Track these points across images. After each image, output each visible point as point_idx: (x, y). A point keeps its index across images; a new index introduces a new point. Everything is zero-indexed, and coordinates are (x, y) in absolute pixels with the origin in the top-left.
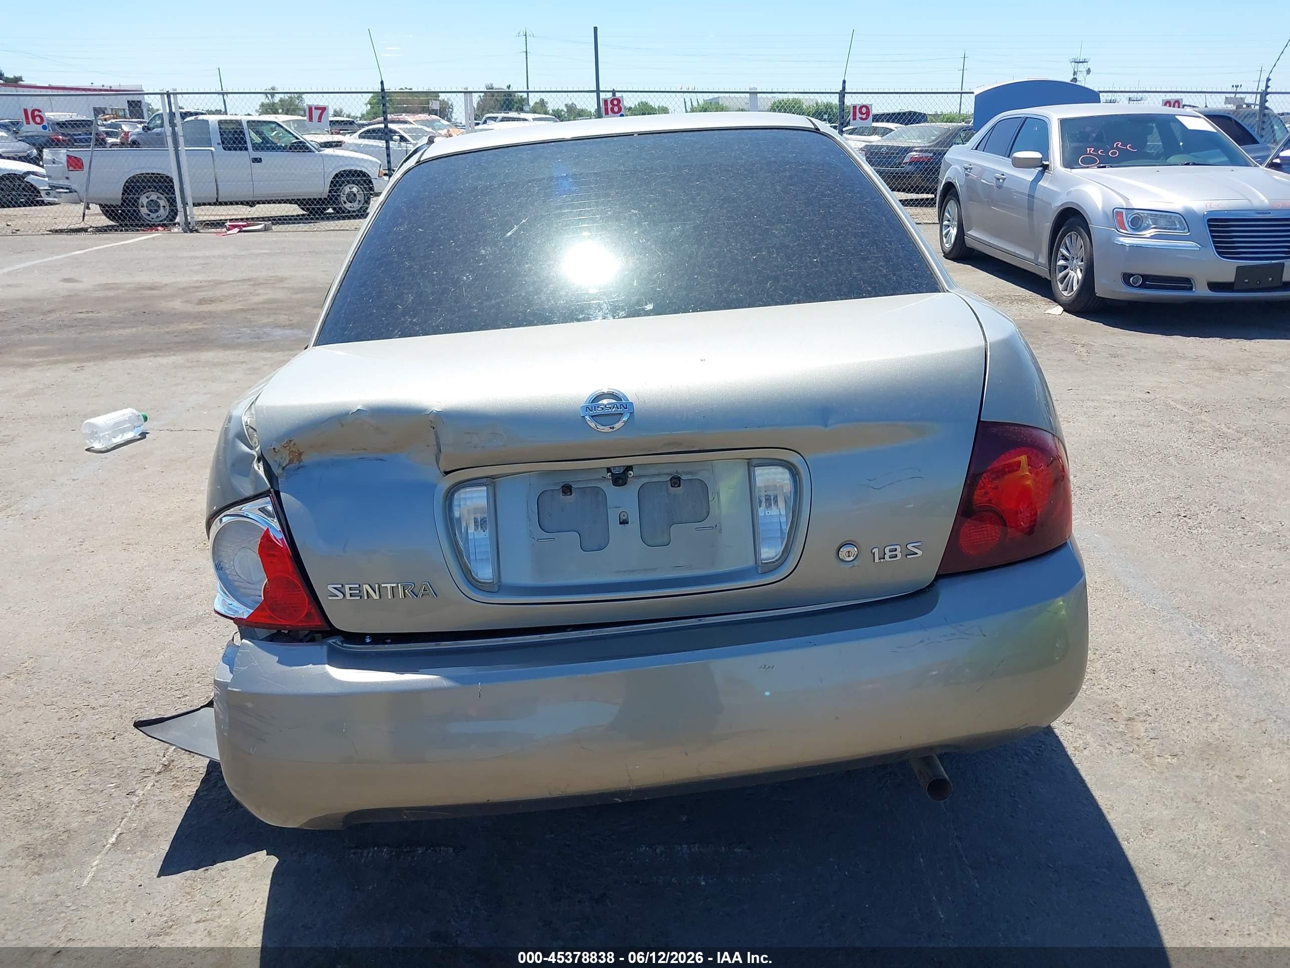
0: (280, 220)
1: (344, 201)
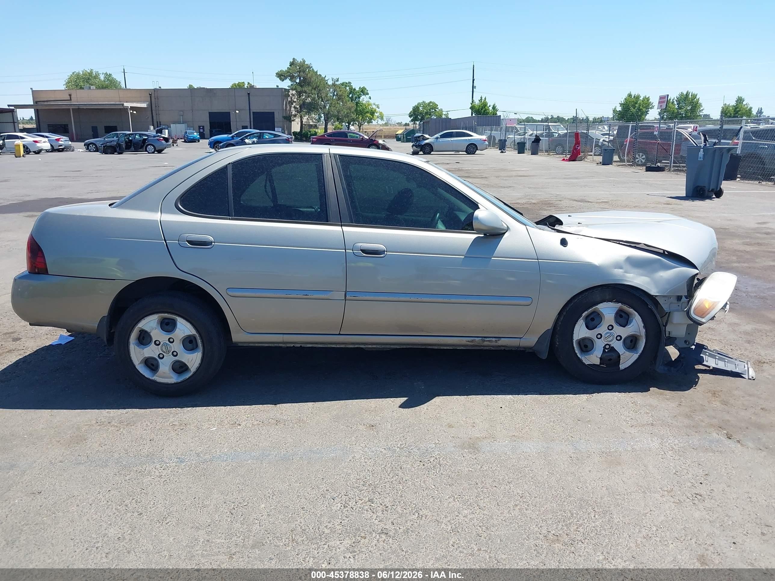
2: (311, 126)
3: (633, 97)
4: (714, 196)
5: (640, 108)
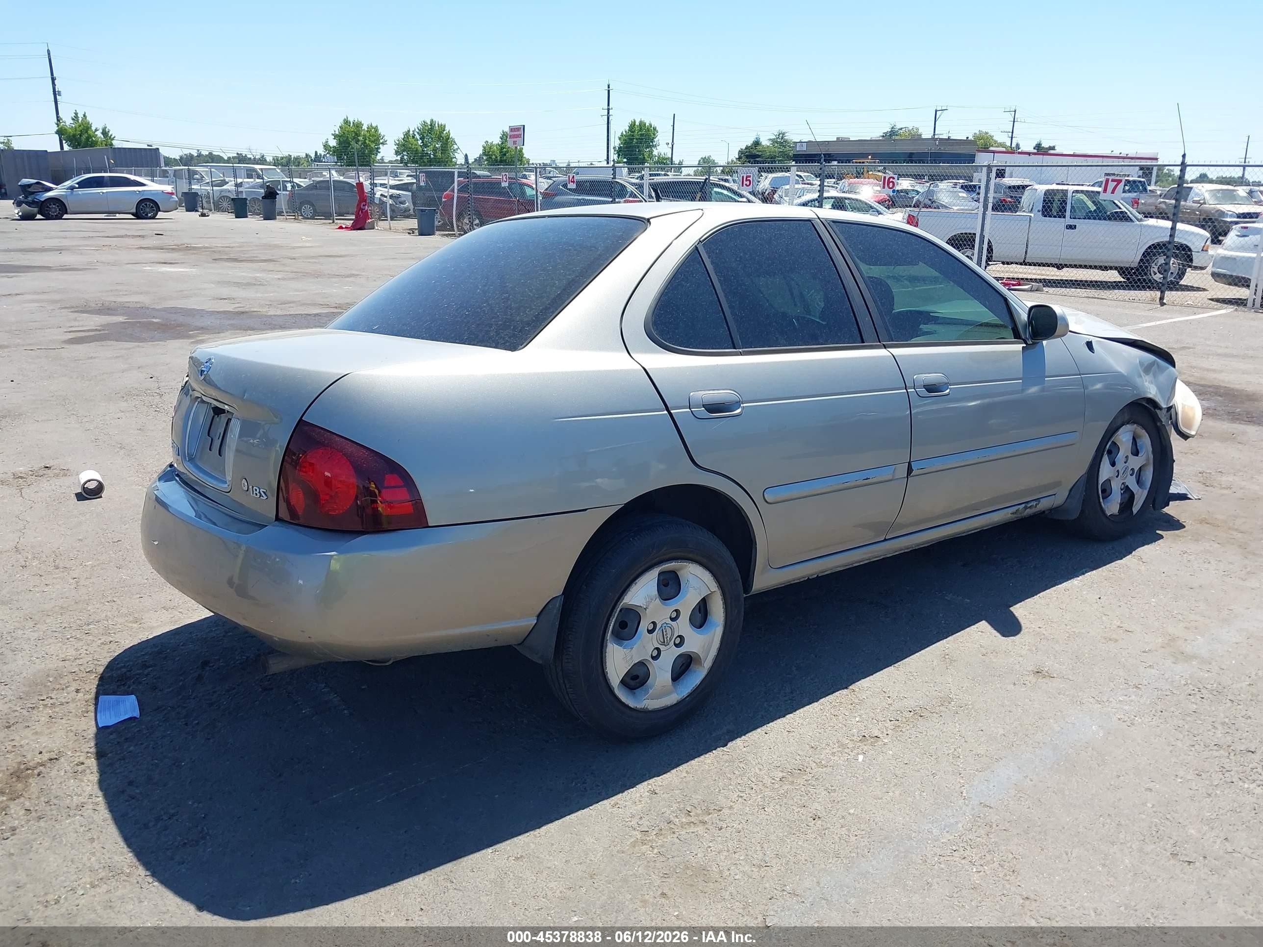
0: (1050, 282)
1: (1154, 272)
5: (365, 143)
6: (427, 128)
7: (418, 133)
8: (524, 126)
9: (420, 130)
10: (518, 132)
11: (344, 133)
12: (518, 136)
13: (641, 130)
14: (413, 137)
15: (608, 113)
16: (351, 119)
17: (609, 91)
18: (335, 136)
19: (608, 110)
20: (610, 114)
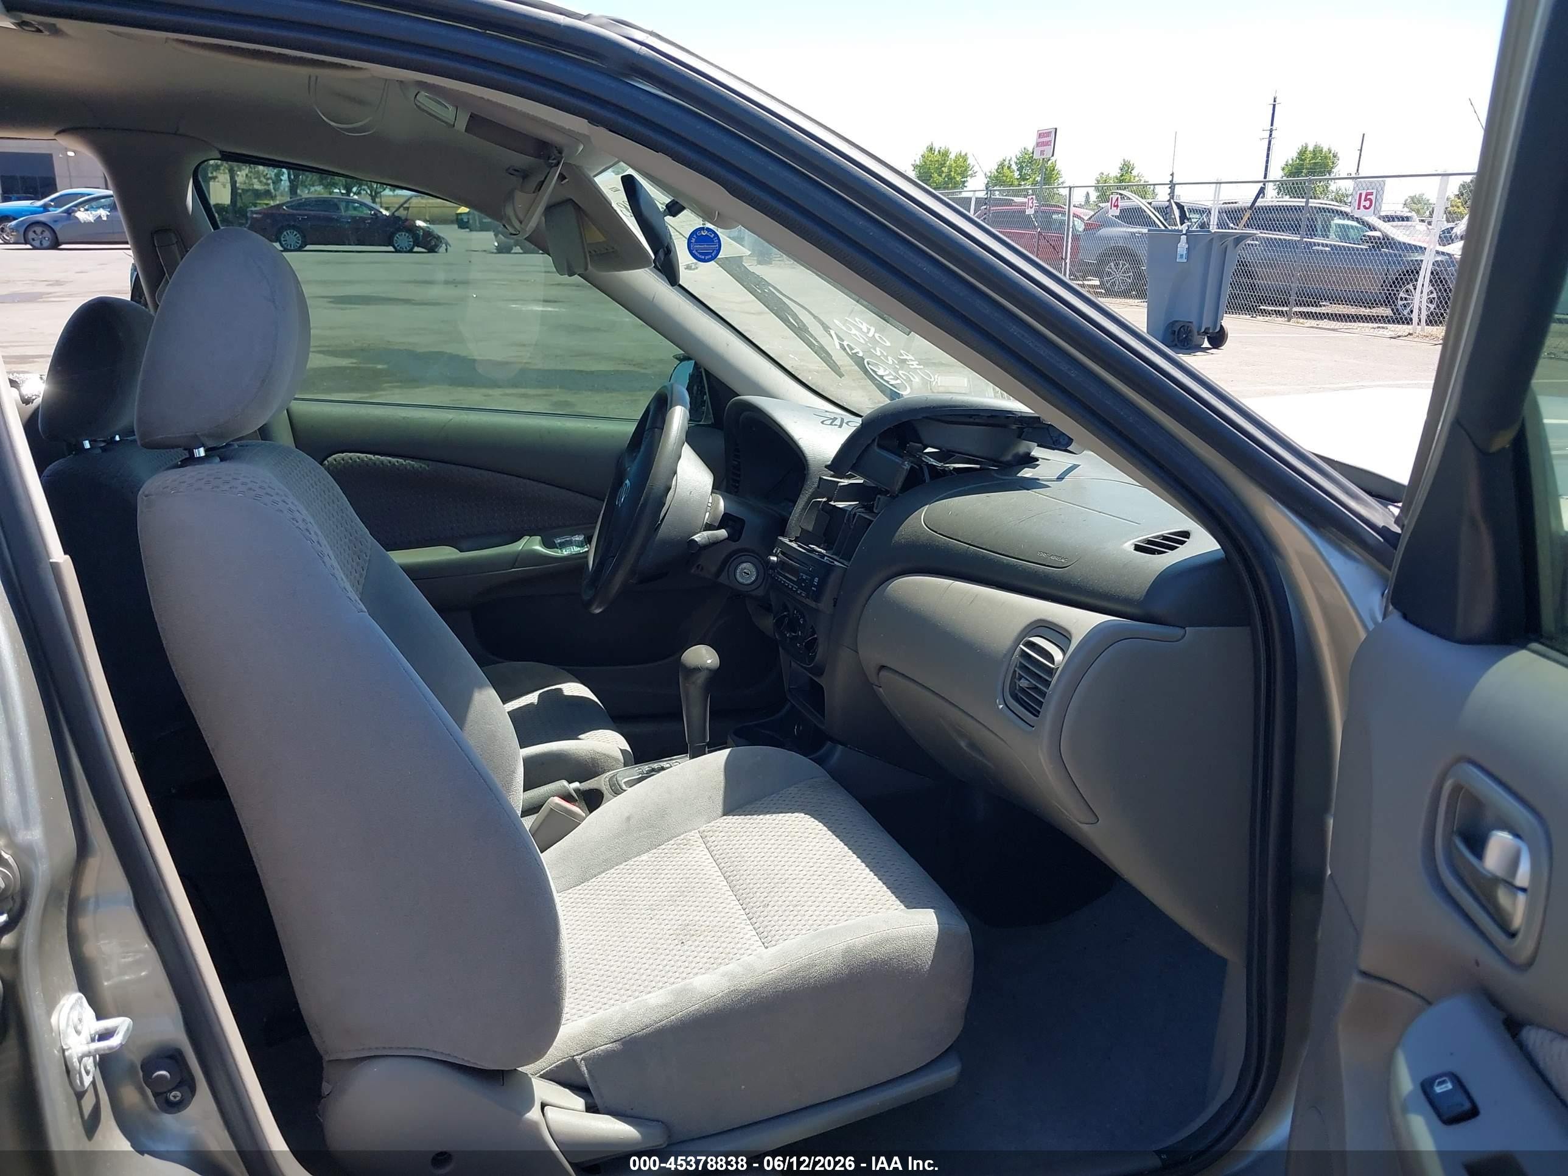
2: (257, 194)
3: (936, 153)
4: (1206, 344)
5: (950, 175)
6: (1027, 157)
7: (1016, 163)
8: (1056, 129)
9: (1018, 159)
10: (1047, 138)
11: (925, 163)
12: (1047, 144)
13: (1314, 157)
14: (1009, 168)
15: (1271, 135)
16: (936, 147)
17: (1274, 105)
18: (915, 167)
19: (1271, 131)
20: (1273, 136)
